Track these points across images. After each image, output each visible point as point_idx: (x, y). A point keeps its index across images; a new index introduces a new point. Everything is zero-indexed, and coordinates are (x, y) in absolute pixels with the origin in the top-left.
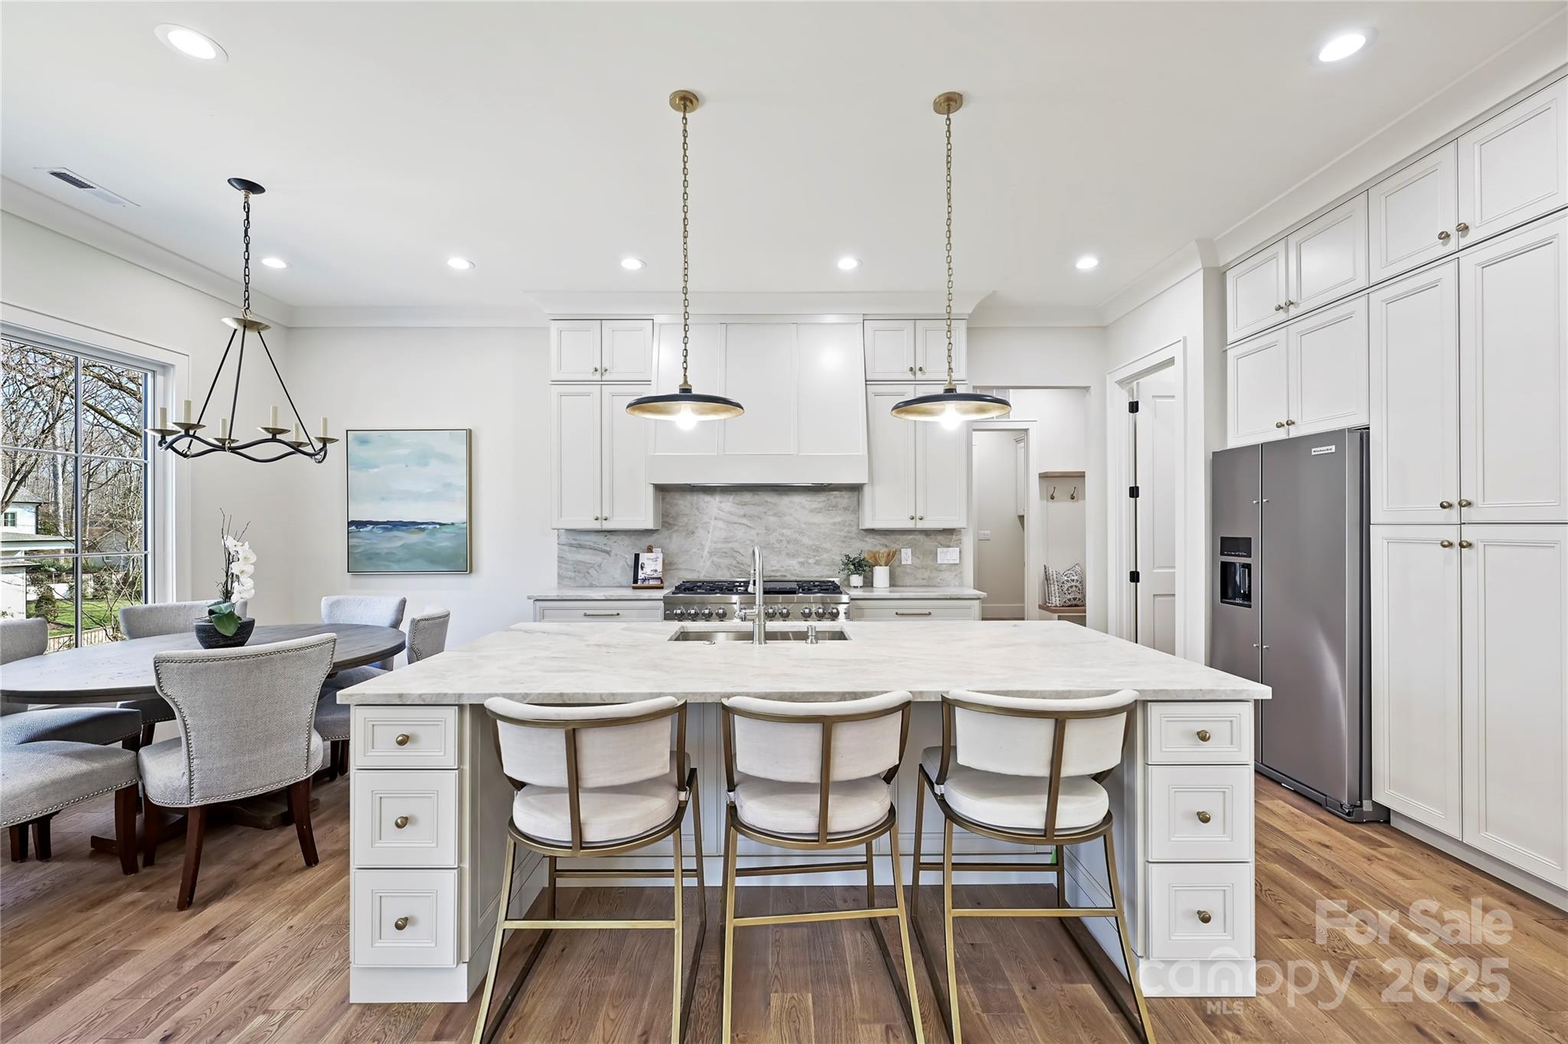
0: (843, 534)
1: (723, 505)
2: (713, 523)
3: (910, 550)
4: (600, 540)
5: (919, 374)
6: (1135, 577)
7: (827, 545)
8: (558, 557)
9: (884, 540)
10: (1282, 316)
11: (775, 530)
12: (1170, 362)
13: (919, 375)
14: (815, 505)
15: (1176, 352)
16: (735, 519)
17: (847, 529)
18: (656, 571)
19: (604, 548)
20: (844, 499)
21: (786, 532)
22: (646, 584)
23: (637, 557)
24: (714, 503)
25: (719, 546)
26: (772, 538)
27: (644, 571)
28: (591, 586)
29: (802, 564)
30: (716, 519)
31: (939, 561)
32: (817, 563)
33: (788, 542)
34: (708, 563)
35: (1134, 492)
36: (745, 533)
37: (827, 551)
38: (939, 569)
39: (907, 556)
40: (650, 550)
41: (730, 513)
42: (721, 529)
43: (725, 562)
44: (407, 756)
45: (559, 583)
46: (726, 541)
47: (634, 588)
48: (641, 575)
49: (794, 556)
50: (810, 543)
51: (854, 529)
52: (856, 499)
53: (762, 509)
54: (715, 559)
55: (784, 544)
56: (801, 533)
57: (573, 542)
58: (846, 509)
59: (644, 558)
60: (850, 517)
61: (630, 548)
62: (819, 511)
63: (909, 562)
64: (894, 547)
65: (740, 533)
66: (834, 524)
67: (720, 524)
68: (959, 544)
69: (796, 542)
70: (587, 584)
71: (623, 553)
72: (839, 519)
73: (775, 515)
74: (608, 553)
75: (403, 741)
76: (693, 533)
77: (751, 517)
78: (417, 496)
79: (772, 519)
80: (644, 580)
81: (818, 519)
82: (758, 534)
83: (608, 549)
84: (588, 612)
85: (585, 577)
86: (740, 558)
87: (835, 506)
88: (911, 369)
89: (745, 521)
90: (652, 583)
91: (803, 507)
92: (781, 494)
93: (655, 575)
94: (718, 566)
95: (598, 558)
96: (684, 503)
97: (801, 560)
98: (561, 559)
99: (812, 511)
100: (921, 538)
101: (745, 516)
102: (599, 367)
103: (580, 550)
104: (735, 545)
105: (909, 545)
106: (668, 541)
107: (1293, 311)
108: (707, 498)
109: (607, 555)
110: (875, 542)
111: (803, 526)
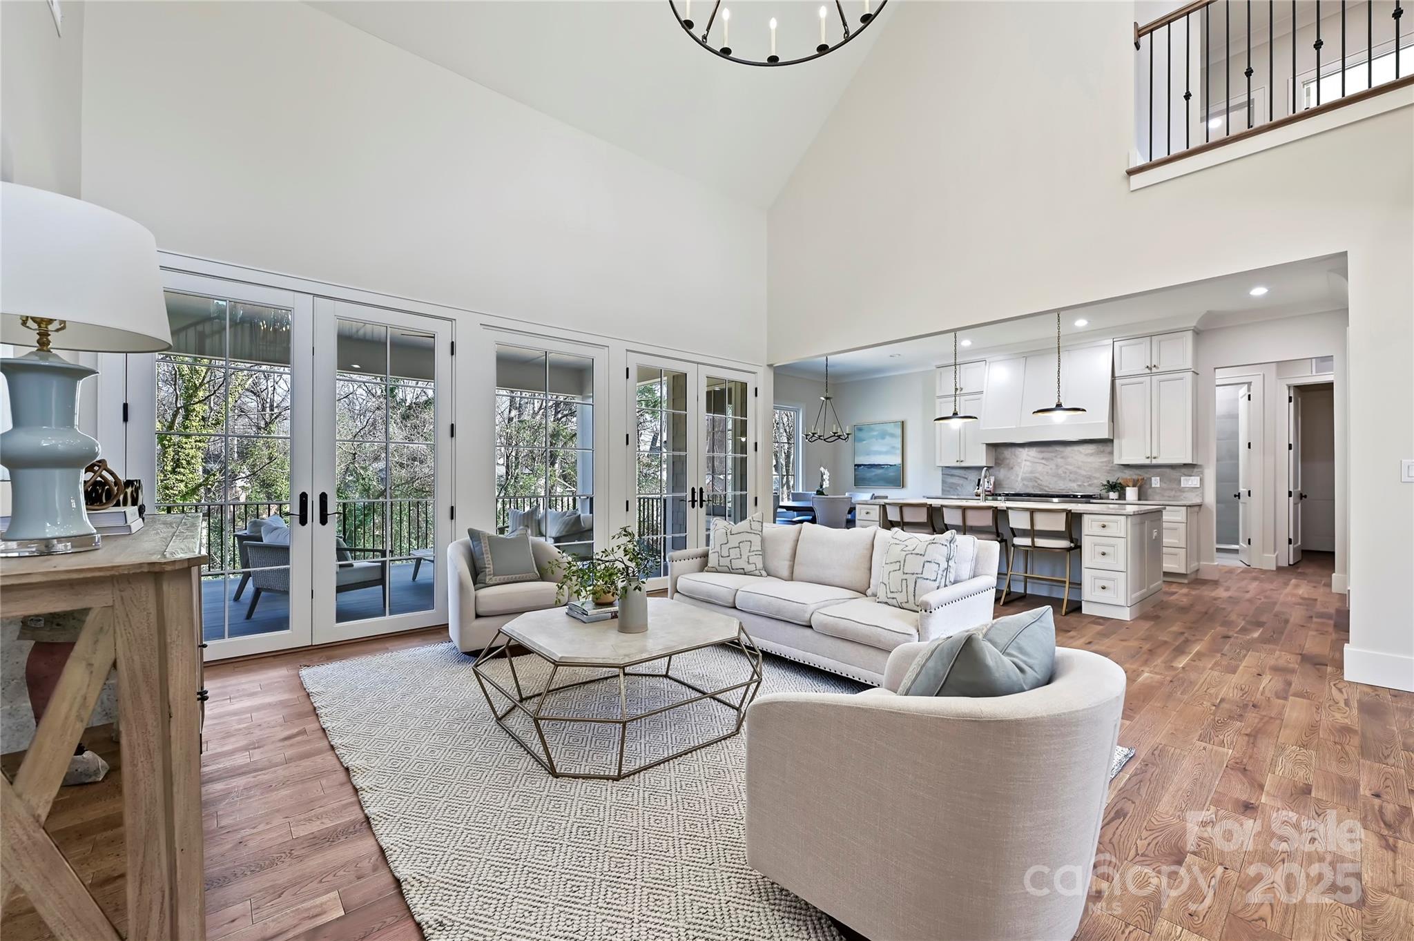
0: (1108, 468)
1: (1030, 453)
2: (1024, 462)
3: (1158, 478)
4: (962, 472)
7: (1097, 475)
8: (942, 478)
9: (1138, 472)
11: (1062, 467)
13: (1154, 370)
14: (1090, 451)
16: (1037, 461)
17: (1104, 465)
19: (963, 476)
20: (1100, 448)
21: (1069, 467)
24: (1025, 454)
25: (1027, 475)
26: (1060, 471)
29: (1079, 486)
30: (1026, 461)
31: (1182, 486)
32: (1090, 485)
33: (1071, 473)
34: (1021, 485)
36: (1043, 468)
37: (1096, 478)
38: (1182, 490)
39: (1156, 482)
41: (1034, 457)
42: (1029, 466)
43: (1031, 484)
44: (868, 517)
45: (942, 493)
46: (1032, 472)
49: (1074, 481)
50: (1085, 474)
51: (1111, 465)
53: (1053, 454)
54: (1026, 483)
55: (1068, 474)
56: (1079, 468)
57: (949, 473)
58: (1109, 453)
60: (1108, 458)
62: (1091, 455)
63: (1158, 486)
64: (1147, 476)
65: (1040, 468)
66: (1102, 462)
67: (1028, 463)
68: (1201, 474)
69: (1076, 473)
71: (973, 479)
72: (1105, 459)
73: (1062, 458)
74: (967, 479)
75: (867, 513)
76: (1012, 468)
77: (1047, 459)
78: (880, 453)
79: (1060, 460)
81: (1091, 459)
82: (1051, 469)
85: (955, 490)
86: (1039, 482)
87: (1103, 452)
88: (1148, 368)
89: (1043, 461)
91: (1081, 453)
92: (1065, 446)
94: (1027, 486)
95: (961, 481)
96: (1007, 453)
97: (1079, 483)
98: (944, 482)
99: (1086, 455)
100: (1168, 470)
101: (1043, 459)
102: (959, 388)
103: (952, 477)
104: (1037, 475)
105: (1158, 475)
106: (997, 472)
108: (1020, 449)
110: (1131, 473)
111: (1080, 463)
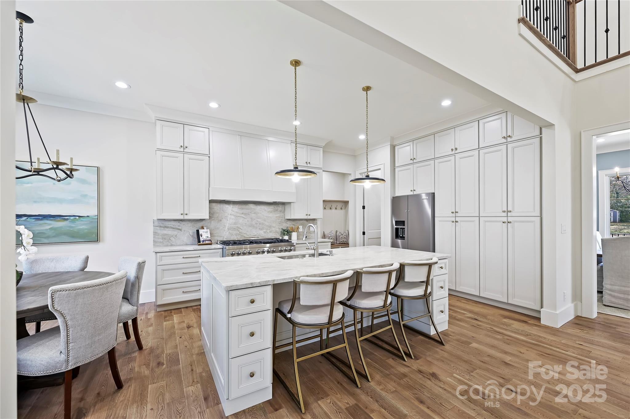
0: (279, 221)
1: (234, 209)
2: (229, 216)
3: (302, 226)
4: (176, 224)
5: (308, 164)
6: (364, 233)
7: (274, 225)
8: (154, 232)
9: (293, 223)
10: (412, 162)
11: (254, 220)
12: (380, 169)
14: (270, 210)
15: (381, 167)
16: (238, 215)
17: (281, 219)
18: (208, 237)
19: (178, 227)
20: (280, 208)
21: (259, 220)
22: (204, 243)
23: (198, 231)
24: (229, 208)
25: (232, 226)
26: (254, 223)
27: (203, 237)
28: (172, 245)
29: (265, 232)
30: (231, 215)
31: (311, 230)
32: (270, 232)
33: (260, 224)
34: (228, 233)
35: (364, 207)
36: (243, 220)
37: (274, 227)
39: (301, 228)
40: (203, 228)
41: (237, 212)
42: (233, 219)
43: (235, 232)
44: (254, 308)
45: (154, 245)
46: (235, 224)
47: (199, 245)
48: (201, 239)
49: (261, 229)
50: (268, 224)
51: (283, 219)
52: (284, 208)
53: (249, 211)
54: (230, 231)
55: (258, 224)
56: (264, 220)
57: (162, 225)
58: (280, 211)
59: (201, 232)
60: (282, 214)
61: (191, 227)
62: (271, 212)
63: (302, 231)
64: (297, 225)
65: (241, 221)
66: (276, 217)
67: (233, 217)
68: (316, 224)
69: (263, 224)
70: (170, 244)
71: (190, 230)
72: (278, 215)
73: (254, 213)
74: (180, 230)
75: (252, 302)
76: (221, 221)
77: (245, 214)
79: (253, 215)
80: (203, 241)
81: (271, 215)
82: (248, 221)
83: (180, 228)
84: (185, 256)
85: (168, 241)
86: (240, 231)
87: (277, 210)
88: (306, 163)
89: (243, 215)
90: (207, 242)
91: (265, 210)
92: (257, 205)
93: (208, 239)
94: (232, 235)
95: (175, 232)
96: (217, 208)
97: (265, 231)
98: (155, 233)
99: (268, 212)
100: (305, 222)
101: (243, 213)
102: (183, 145)
103: (165, 229)
104: (239, 226)
105: (301, 225)
106: (209, 224)
107: (415, 161)
108: (227, 206)
109: (180, 231)
110: (291, 224)
111: (265, 218)
